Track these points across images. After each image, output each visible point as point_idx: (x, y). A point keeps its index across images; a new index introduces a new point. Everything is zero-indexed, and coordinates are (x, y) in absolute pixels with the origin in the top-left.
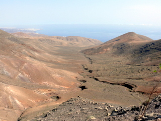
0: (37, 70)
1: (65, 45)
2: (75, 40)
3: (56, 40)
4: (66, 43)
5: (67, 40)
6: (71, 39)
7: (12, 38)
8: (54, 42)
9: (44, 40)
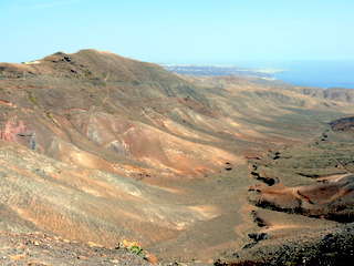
0: (145, 140)
1: (310, 107)
2: (343, 97)
3: (293, 94)
4: (312, 102)
5: (325, 96)
6: (335, 95)
7: (184, 86)
8: (288, 98)
9: (266, 93)
